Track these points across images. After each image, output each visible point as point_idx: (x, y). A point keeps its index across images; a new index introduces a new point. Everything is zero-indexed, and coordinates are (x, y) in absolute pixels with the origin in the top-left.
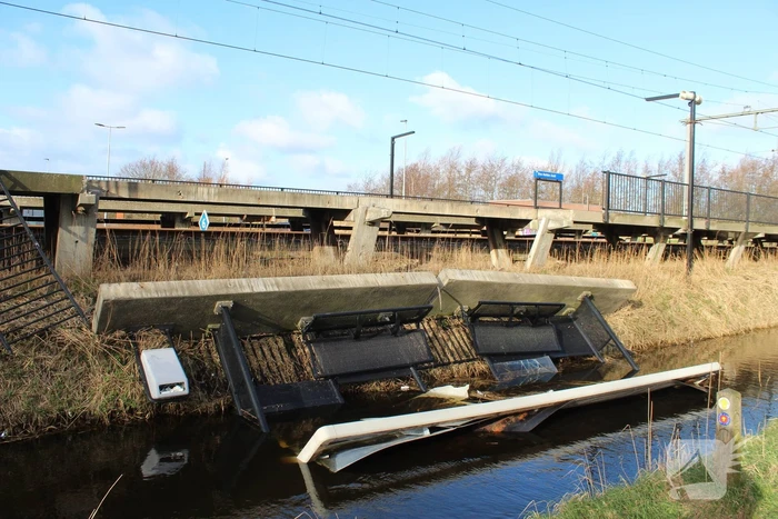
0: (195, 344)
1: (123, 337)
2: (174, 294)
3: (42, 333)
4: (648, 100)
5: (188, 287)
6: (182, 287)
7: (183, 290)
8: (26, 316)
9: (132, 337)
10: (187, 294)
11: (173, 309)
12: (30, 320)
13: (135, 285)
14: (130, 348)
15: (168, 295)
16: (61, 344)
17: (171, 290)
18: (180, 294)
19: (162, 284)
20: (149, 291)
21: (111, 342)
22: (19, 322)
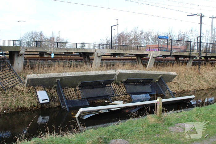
0: (51, 90)
1: (32, 88)
2: (45, 77)
3: (12, 87)
4: (188, 16)
5: (49, 75)
6: (47, 75)
7: (48, 76)
8: (8, 83)
9: (35, 88)
10: (48, 77)
11: (45, 81)
12: (9, 84)
13: (35, 75)
14: (34, 91)
15: (44, 77)
16: (17, 90)
17: (45, 76)
18: (47, 77)
19: (42, 75)
20: (39, 76)
21: (30, 89)
22: (7, 85)
